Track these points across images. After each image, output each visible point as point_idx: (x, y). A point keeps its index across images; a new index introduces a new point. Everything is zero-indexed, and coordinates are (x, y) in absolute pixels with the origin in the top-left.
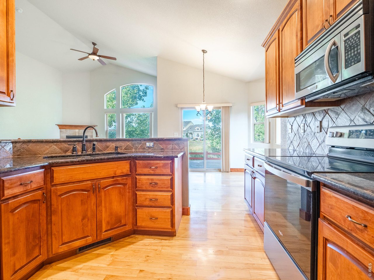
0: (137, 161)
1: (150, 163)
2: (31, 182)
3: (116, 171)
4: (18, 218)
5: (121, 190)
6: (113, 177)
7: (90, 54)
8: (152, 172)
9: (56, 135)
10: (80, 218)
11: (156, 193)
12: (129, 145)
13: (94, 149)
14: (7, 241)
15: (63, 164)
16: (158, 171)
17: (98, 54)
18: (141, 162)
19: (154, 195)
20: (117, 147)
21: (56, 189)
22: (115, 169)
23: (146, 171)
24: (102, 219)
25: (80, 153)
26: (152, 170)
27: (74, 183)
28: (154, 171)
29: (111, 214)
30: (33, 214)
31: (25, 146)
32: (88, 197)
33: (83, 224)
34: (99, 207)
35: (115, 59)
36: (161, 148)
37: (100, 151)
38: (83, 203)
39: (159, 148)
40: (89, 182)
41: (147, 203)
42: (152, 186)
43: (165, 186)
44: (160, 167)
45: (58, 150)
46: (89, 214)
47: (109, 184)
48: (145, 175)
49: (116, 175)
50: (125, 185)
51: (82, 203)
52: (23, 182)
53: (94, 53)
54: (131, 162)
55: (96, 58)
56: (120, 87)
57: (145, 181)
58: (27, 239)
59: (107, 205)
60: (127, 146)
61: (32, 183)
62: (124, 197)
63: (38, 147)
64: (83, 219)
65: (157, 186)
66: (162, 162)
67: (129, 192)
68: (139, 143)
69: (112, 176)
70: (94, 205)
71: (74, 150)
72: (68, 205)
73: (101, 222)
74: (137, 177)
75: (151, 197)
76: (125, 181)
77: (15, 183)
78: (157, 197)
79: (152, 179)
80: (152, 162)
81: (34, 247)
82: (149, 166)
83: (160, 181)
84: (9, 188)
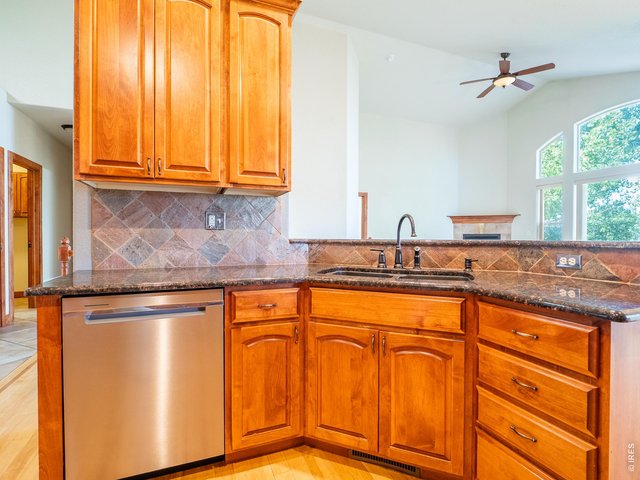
0: (480, 305)
1: (515, 318)
2: (274, 306)
3: (422, 318)
4: (253, 356)
5: (436, 368)
6: (418, 331)
7: (495, 79)
8: (522, 348)
9: (448, 233)
10: (349, 394)
11: (532, 418)
12: (505, 257)
13: (417, 260)
14: (237, 383)
15: (323, 284)
16: (541, 350)
17: (511, 72)
18: (490, 308)
19: (525, 420)
20: (470, 261)
21: (315, 327)
22: (421, 314)
23: (503, 337)
24: (390, 415)
25: (392, 267)
26: (523, 342)
27: (342, 322)
28: (528, 346)
29: (409, 414)
30: (277, 356)
31: (321, 249)
32: (364, 357)
33: (353, 407)
34: (383, 386)
35: (552, 66)
36: (608, 275)
37: (431, 265)
38: (354, 366)
39: (600, 275)
40: (366, 329)
41: (504, 432)
42: (520, 391)
43: (565, 410)
44: (548, 338)
45: (361, 258)
46: (365, 392)
47: (407, 344)
48: (502, 349)
49: (422, 326)
50: (446, 357)
51: (352, 366)
52: (262, 304)
53: (504, 74)
54: (465, 301)
55: (509, 81)
56: (575, 126)
57: (500, 368)
58: (267, 391)
59: (401, 389)
60: (501, 260)
61: (276, 309)
62: (443, 387)
63: (336, 251)
64: (354, 397)
65: (535, 396)
66: (558, 323)
67: (456, 380)
68: (535, 254)
69: (415, 326)
70: (373, 376)
71: (381, 260)
72: (329, 358)
73: (389, 420)
74: (481, 347)
75: (517, 423)
76: (445, 347)
77: (251, 303)
78: (536, 433)
79: (521, 370)
80: (522, 315)
81: (278, 409)
82: (513, 326)
83: (545, 384)
84: (241, 309)
